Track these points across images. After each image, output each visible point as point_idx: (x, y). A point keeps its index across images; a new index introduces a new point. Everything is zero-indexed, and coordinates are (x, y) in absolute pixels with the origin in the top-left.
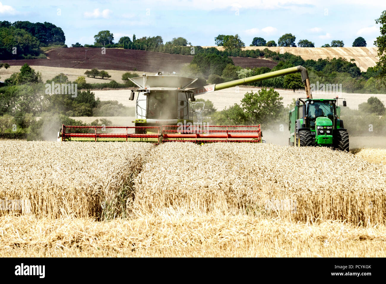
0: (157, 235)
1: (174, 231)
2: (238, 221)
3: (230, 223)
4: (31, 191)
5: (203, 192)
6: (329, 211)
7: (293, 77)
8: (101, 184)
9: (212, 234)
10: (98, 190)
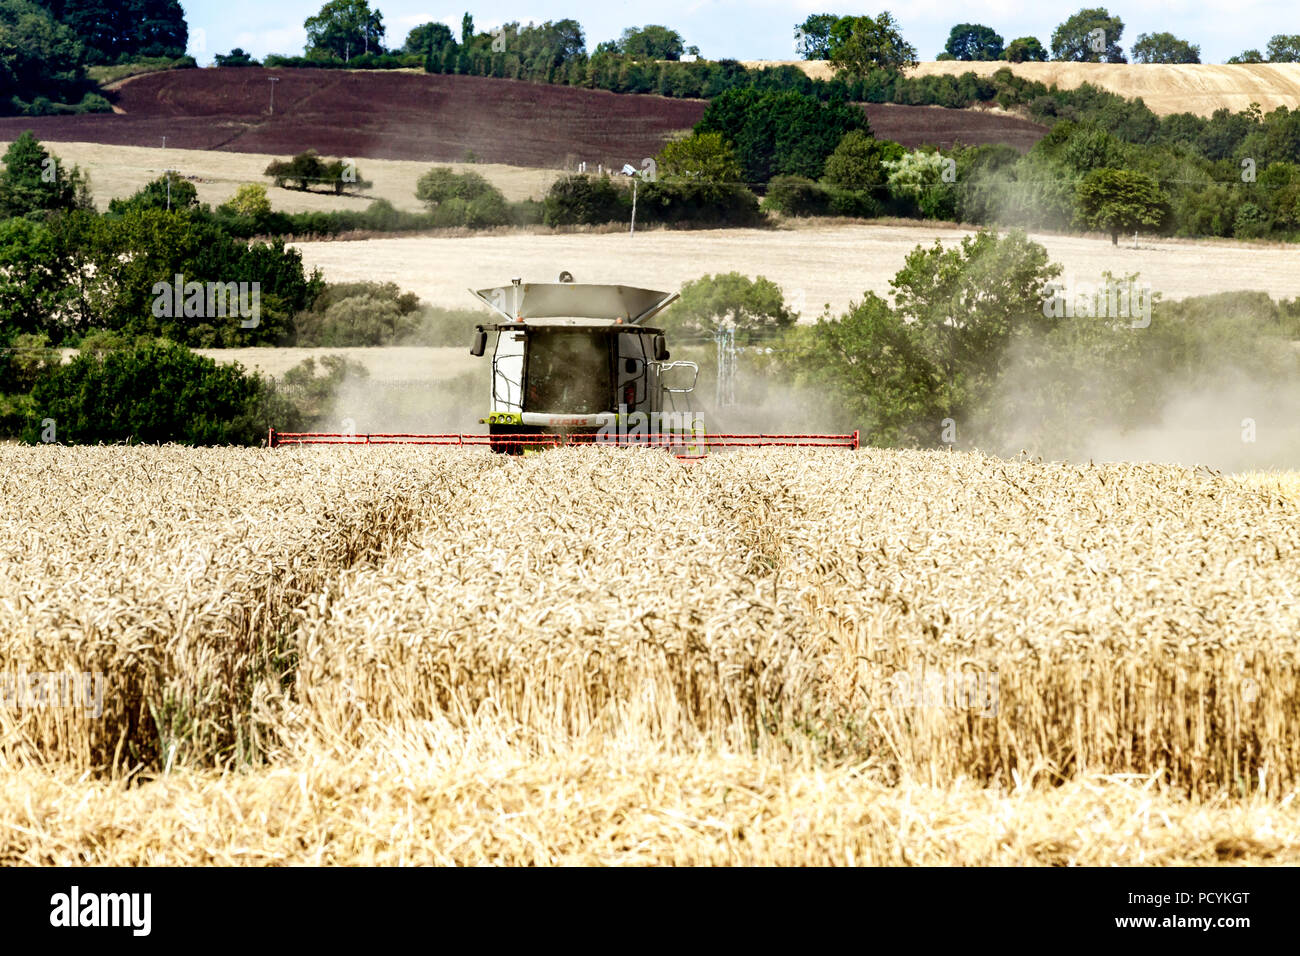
0: (347, 838)
1: (419, 821)
2: (697, 778)
3: (660, 787)
5: (579, 652)
6: (1113, 732)
7: (1112, 186)
9: (582, 833)
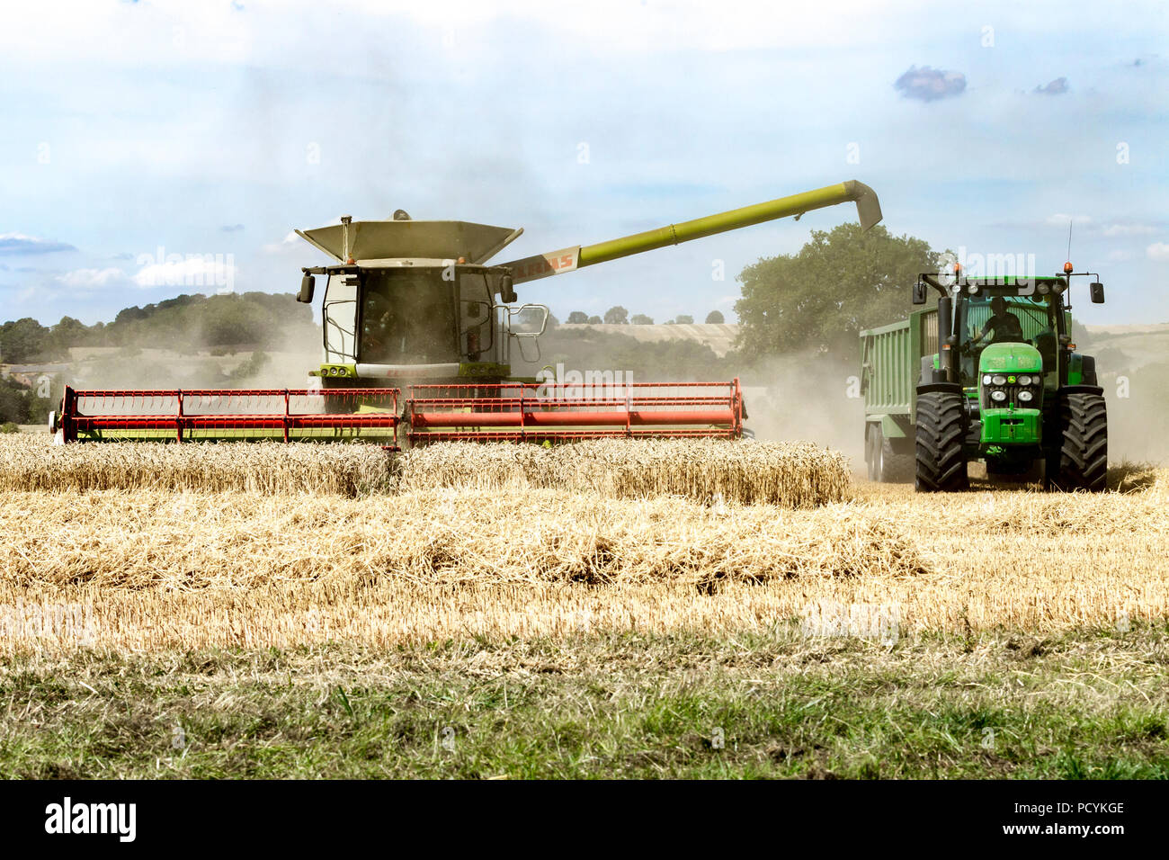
4: (259, 468)
5: (495, 466)
8: (356, 461)
10: (350, 467)
